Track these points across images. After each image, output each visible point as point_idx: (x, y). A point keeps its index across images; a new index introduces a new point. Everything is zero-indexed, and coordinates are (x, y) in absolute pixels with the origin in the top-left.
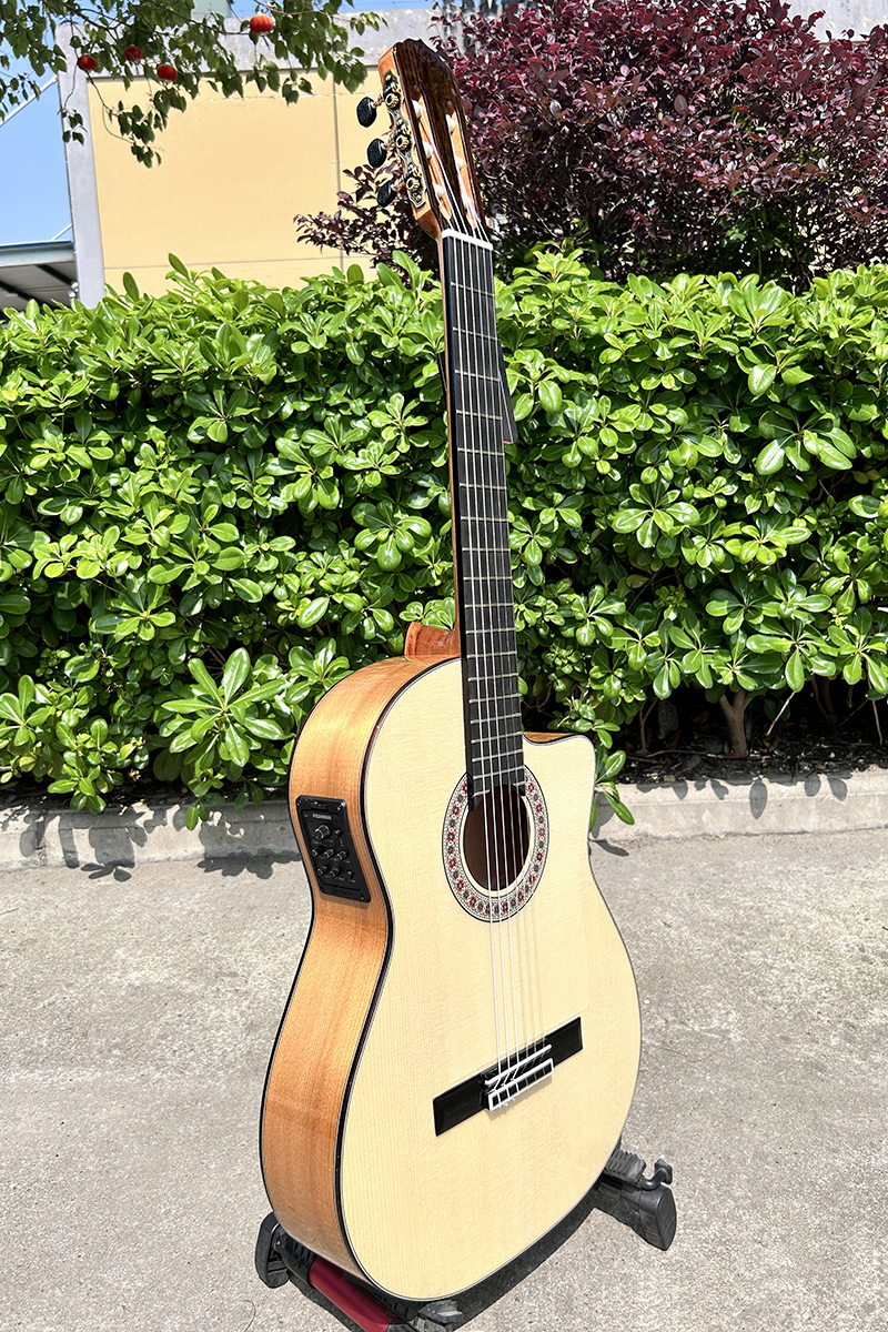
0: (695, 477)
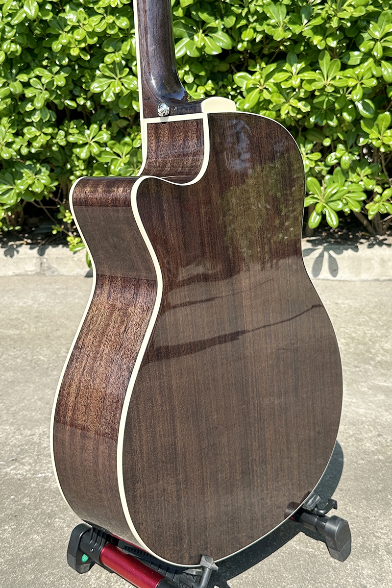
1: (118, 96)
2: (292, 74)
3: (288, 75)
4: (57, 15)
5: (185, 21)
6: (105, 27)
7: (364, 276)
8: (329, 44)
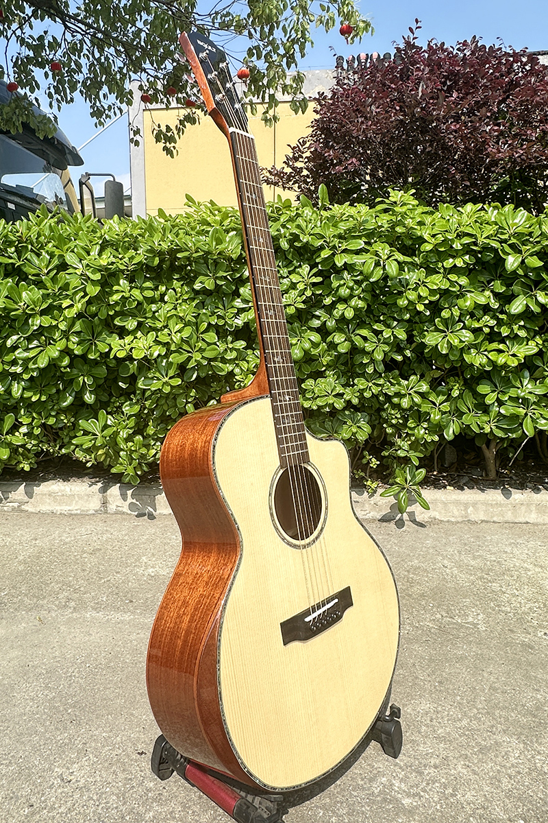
0: (472, 315)
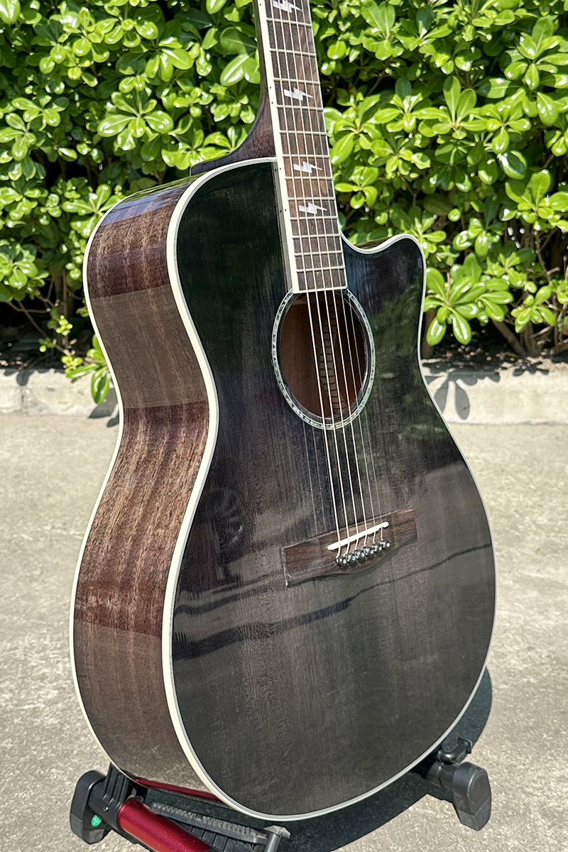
1: (140, 142)
2: (404, 111)
3: (397, 112)
4: (48, 17)
5: (242, 28)
6: (121, 37)
7: (508, 418)
8: (459, 66)
